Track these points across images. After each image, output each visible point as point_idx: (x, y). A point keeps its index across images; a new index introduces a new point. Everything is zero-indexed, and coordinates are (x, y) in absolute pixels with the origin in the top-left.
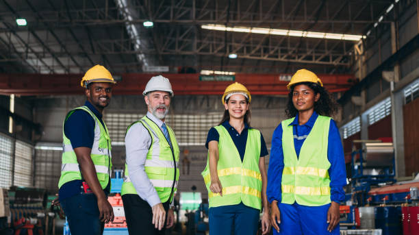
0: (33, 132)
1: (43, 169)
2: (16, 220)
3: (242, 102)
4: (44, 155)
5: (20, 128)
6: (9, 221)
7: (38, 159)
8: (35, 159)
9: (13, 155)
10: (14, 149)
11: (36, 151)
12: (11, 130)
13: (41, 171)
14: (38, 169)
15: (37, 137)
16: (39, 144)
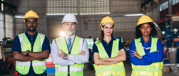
0: (13, 10)
1: (19, 27)
2: (8, 59)
3: (111, 28)
4: (19, 20)
5: (7, 8)
6: (4, 60)
7: (16, 22)
8: (15, 22)
9: (4, 21)
10: (4, 18)
11: (15, 19)
12: (2, 9)
13: (18, 28)
14: (16, 27)
15: (15, 12)
16: (16, 15)
